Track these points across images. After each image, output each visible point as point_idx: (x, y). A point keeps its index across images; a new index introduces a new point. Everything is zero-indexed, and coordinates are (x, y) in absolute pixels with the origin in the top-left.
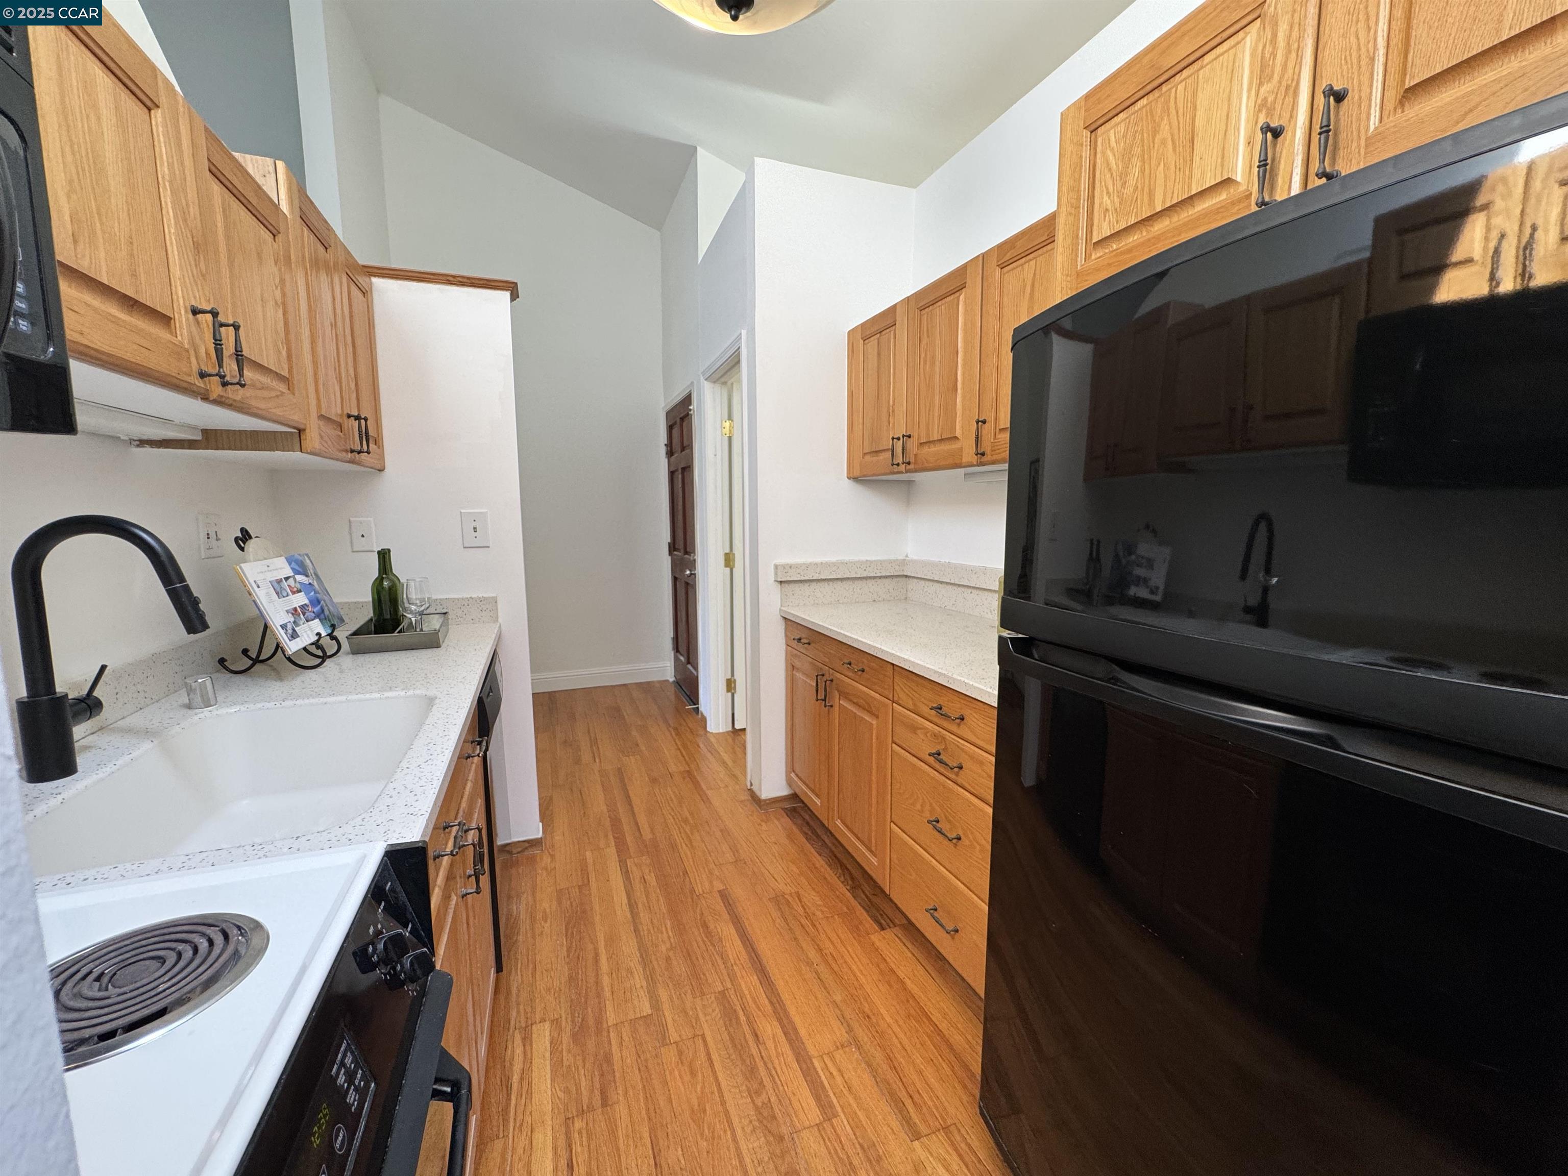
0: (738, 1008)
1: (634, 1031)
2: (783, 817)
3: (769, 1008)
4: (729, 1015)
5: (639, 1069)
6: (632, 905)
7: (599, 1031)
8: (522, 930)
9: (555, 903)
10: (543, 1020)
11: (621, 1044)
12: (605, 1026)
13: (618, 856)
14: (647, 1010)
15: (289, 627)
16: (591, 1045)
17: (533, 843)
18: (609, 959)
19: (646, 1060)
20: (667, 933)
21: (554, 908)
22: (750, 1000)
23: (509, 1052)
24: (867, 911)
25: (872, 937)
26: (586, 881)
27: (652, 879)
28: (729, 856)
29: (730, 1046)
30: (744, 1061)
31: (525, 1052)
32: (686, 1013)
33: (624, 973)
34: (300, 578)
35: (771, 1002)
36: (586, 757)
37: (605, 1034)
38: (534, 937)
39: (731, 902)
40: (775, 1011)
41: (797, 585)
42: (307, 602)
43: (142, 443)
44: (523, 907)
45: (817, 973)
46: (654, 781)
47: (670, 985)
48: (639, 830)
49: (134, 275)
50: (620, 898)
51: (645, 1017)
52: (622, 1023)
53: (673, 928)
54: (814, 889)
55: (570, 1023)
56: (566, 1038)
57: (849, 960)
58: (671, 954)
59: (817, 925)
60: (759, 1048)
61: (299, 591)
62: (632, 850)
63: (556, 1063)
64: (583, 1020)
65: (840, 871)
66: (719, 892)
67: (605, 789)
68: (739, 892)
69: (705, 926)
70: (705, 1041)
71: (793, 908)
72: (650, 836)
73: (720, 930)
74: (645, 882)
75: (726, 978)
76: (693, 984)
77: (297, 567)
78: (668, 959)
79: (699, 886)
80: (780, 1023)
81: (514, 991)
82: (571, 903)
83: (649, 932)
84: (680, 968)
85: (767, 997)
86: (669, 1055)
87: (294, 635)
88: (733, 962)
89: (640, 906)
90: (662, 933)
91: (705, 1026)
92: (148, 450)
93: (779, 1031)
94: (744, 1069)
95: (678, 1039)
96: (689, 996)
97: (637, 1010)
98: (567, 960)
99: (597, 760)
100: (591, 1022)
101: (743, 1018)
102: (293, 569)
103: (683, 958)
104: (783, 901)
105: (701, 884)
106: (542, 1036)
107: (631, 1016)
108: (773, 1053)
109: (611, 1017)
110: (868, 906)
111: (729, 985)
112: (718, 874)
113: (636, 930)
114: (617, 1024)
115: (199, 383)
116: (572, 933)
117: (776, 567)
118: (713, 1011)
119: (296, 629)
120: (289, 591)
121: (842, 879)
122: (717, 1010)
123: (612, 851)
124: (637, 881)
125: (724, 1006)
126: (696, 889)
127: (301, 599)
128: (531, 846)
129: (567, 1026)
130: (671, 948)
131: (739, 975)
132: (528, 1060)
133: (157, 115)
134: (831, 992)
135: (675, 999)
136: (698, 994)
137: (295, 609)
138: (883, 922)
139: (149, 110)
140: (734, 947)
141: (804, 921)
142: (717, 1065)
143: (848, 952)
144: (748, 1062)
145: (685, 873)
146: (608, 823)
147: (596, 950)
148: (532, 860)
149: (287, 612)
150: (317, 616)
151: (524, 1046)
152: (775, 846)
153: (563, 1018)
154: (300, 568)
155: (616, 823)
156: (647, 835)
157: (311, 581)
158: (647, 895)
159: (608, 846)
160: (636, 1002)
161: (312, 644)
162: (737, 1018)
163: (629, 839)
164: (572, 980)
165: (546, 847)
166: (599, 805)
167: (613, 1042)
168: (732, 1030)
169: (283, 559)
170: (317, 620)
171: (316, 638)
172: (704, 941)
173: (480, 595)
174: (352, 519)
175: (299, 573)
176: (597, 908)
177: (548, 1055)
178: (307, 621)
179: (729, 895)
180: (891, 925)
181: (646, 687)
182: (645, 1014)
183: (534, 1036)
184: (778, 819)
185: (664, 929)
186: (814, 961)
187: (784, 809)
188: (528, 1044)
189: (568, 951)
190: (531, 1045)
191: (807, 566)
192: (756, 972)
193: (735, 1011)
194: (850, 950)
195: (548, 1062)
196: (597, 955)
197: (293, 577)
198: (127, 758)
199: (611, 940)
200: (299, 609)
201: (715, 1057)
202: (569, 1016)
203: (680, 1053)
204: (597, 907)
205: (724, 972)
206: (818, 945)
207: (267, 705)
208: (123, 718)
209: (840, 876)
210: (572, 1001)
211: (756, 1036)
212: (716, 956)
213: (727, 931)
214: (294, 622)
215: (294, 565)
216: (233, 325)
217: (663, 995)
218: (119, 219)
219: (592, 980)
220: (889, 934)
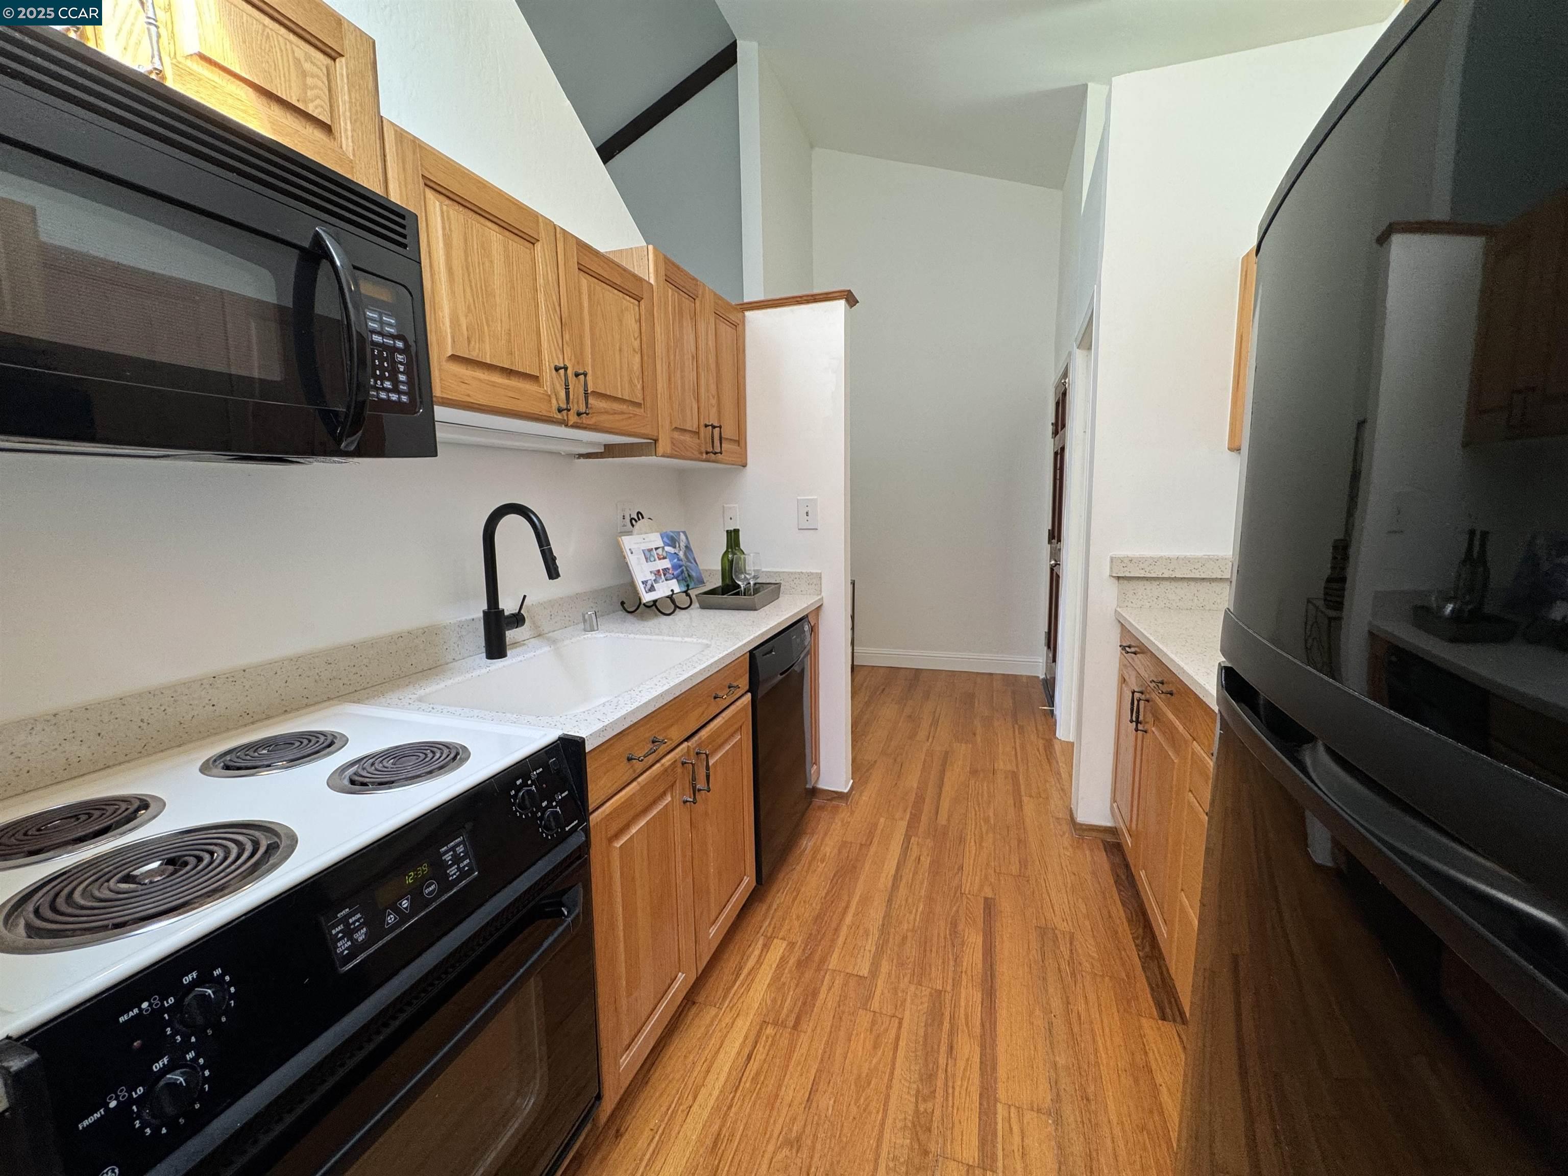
0: (947, 1014)
1: (845, 984)
2: (1099, 848)
3: (978, 1030)
4: (935, 1015)
5: (834, 1016)
6: (897, 878)
7: (818, 969)
8: (802, 862)
9: (836, 851)
10: (783, 939)
11: (830, 989)
12: (825, 967)
13: (907, 830)
14: (865, 972)
15: (649, 582)
16: (808, 975)
17: (840, 796)
18: (856, 914)
19: (843, 1012)
20: (916, 915)
21: (833, 855)
22: (962, 1016)
23: (751, 949)
24: (1152, 989)
25: (1144, 1021)
26: (868, 843)
27: (926, 861)
28: (1015, 869)
29: (921, 1043)
30: (927, 1065)
31: (760, 956)
32: (896, 993)
33: (861, 931)
34: (667, 548)
35: (983, 1025)
36: (922, 735)
37: (822, 973)
38: (807, 872)
39: (992, 913)
40: (983, 1036)
41: (1141, 583)
42: (669, 566)
43: (581, 456)
44: (811, 844)
45: (1051, 1024)
46: (974, 772)
47: (895, 961)
48: (937, 813)
49: (511, 353)
50: (890, 867)
51: (860, 977)
52: (840, 972)
53: (922, 913)
54: (1094, 937)
55: (801, 950)
56: (792, 961)
57: (1098, 1032)
58: (909, 934)
59: (1078, 976)
60: (947, 1061)
61: (664, 558)
62: (921, 830)
63: (776, 978)
64: (810, 955)
65: (1141, 931)
66: (986, 899)
67: (923, 769)
68: (1006, 906)
69: (954, 925)
70: (900, 1023)
71: (1059, 948)
72: (944, 822)
73: (966, 935)
74: (919, 863)
75: (950, 981)
76: (916, 970)
77: (668, 541)
78: (904, 938)
79: (969, 884)
80: (982, 1050)
81: (775, 906)
82: (848, 857)
83: (900, 906)
84: (911, 951)
85: (982, 1019)
86: (864, 1019)
87: (652, 589)
88: (964, 969)
89: (904, 881)
90: (911, 913)
91: (907, 1013)
92: (582, 460)
93: (977, 1059)
94: (922, 1071)
95: (878, 1010)
96: (906, 980)
97: (857, 968)
98: (823, 900)
99: (930, 740)
100: (817, 958)
101: (946, 1025)
102: (664, 542)
103: (918, 944)
104: (1050, 935)
105: (971, 884)
106: (778, 949)
107: (848, 971)
108: (959, 1074)
109: (833, 962)
110: (1157, 985)
111: (949, 988)
112: (993, 880)
113: (890, 901)
114: (835, 970)
115: (559, 416)
116: (837, 881)
117: (1112, 559)
118: (922, 1003)
119: (655, 585)
120: (656, 557)
121: (1138, 942)
122: (926, 1005)
123: (903, 825)
124: (913, 858)
125: (934, 1004)
126: (963, 887)
127: (666, 564)
128: (838, 797)
129: (797, 953)
130: (914, 930)
131: (964, 983)
132: (759, 962)
133: (538, 246)
134: (1056, 1051)
135: (893, 976)
136: (915, 981)
137: (659, 571)
138: (1168, 1010)
139: (534, 244)
140: (973, 956)
141: (1064, 966)
142: (901, 1053)
143: (1102, 1022)
144: (931, 1066)
145: (961, 868)
146: (912, 797)
147: (849, 902)
148: (836, 808)
149: (651, 572)
150: (676, 577)
151: (762, 950)
152: (1073, 877)
153: (798, 944)
154: (672, 541)
155: (920, 800)
156: (942, 820)
157: (676, 551)
158: (915, 873)
159: (902, 819)
160: (859, 960)
161: (668, 597)
162: (941, 1023)
163: (924, 818)
164: (818, 918)
165: (851, 802)
166: (912, 781)
167: (825, 983)
168: (930, 1030)
169: (658, 535)
170: (675, 581)
171: (671, 593)
172: (945, 938)
173: (809, 571)
174: (725, 505)
175: (669, 545)
176: (867, 869)
177: (774, 966)
178: (666, 580)
179: (995, 905)
180: (1178, 1019)
181: (1010, 680)
182: (861, 975)
183: (772, 947)
184: (1091, 850)
185: (914, 911)
186: (1053, 1011)
187: (1104, 842)
188: (765, 950)
189: (827, 894)
190: (767, 952)
191: (1155, 561)
192: (983, 990)
193: (943, 1014)
194: (1105, 1020)
195: (772, 971)
196: (847, 907)
197: (663, 548)
198: (532, 654)
199: (865, 900)
200: (661, 571)
201: (902, 1044)
202: (803, 945)
203: (874, 1022)
204: (867, 866)
205: (951, 974)
206: (1067, 998)
207: (621, 635)
208: (554, 631)
209: (1137, 938)
210: (811, 934)
211: (951, 1048)
212: (951, 957)
213: (974, 939)
214: (655, 580)
215: (665, 539)
216: (583, 374)
217: (885, 967)
218: (501, 320)
219: (834, 925)
220: (1168, 1028)
